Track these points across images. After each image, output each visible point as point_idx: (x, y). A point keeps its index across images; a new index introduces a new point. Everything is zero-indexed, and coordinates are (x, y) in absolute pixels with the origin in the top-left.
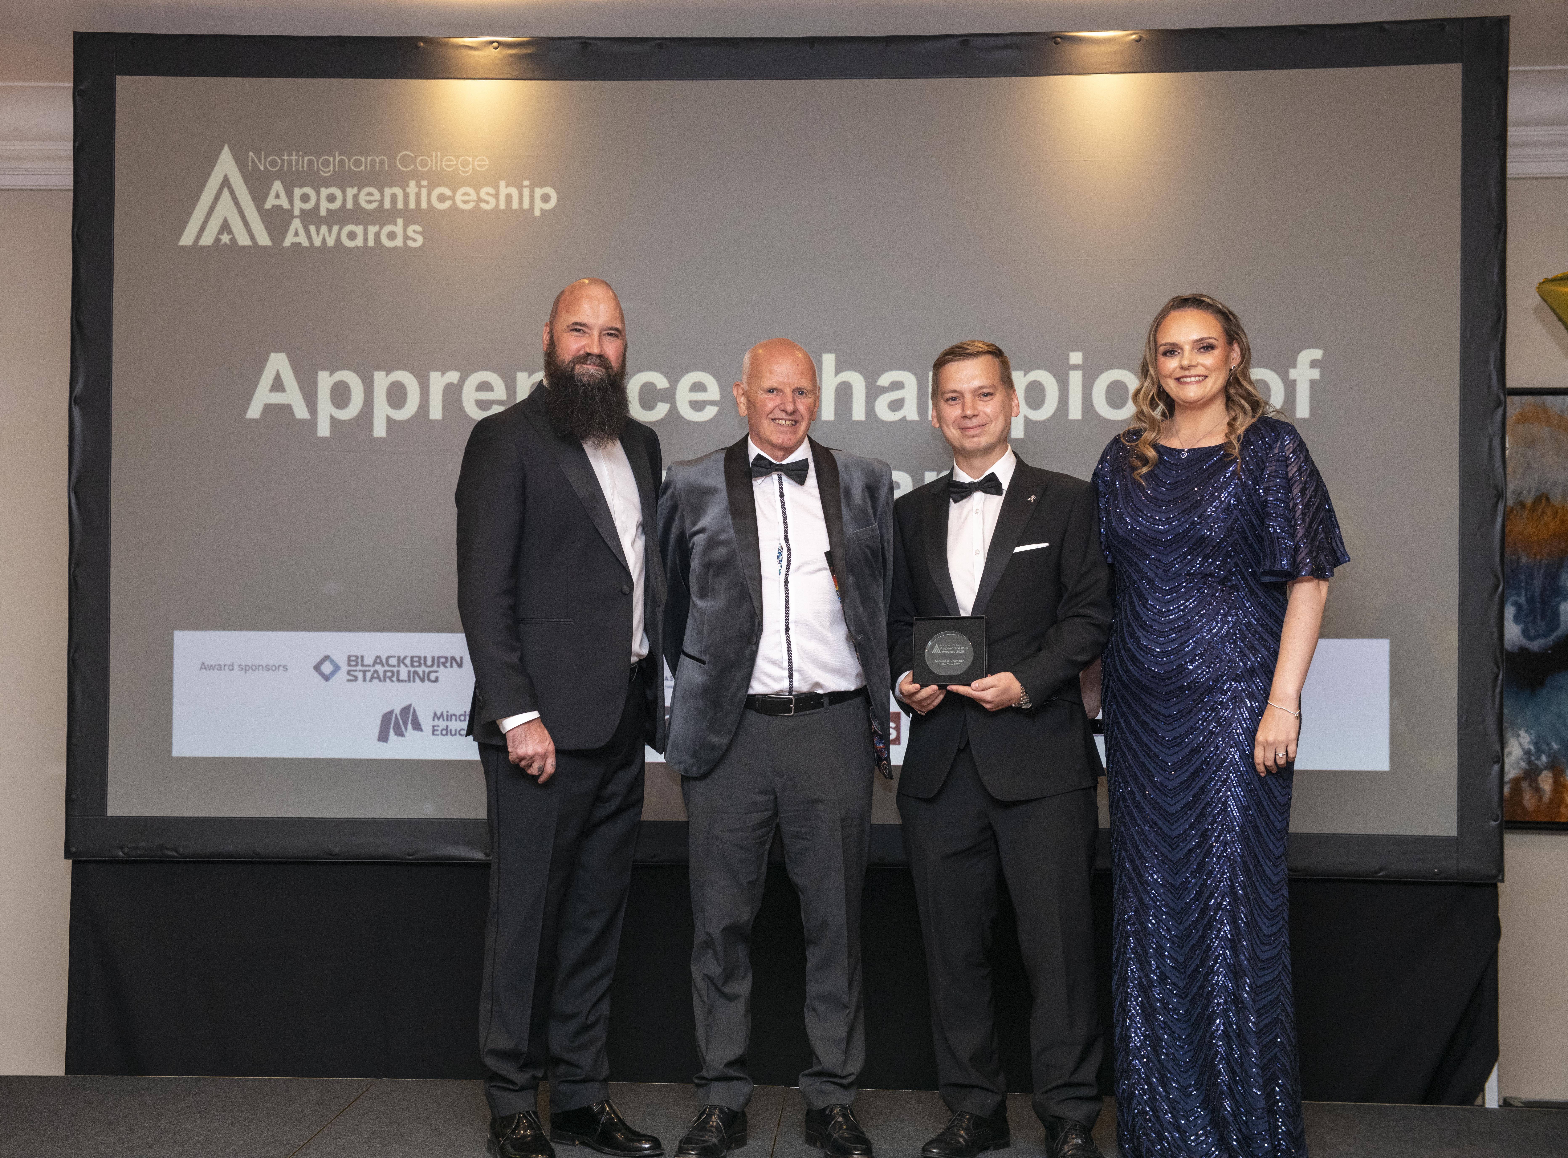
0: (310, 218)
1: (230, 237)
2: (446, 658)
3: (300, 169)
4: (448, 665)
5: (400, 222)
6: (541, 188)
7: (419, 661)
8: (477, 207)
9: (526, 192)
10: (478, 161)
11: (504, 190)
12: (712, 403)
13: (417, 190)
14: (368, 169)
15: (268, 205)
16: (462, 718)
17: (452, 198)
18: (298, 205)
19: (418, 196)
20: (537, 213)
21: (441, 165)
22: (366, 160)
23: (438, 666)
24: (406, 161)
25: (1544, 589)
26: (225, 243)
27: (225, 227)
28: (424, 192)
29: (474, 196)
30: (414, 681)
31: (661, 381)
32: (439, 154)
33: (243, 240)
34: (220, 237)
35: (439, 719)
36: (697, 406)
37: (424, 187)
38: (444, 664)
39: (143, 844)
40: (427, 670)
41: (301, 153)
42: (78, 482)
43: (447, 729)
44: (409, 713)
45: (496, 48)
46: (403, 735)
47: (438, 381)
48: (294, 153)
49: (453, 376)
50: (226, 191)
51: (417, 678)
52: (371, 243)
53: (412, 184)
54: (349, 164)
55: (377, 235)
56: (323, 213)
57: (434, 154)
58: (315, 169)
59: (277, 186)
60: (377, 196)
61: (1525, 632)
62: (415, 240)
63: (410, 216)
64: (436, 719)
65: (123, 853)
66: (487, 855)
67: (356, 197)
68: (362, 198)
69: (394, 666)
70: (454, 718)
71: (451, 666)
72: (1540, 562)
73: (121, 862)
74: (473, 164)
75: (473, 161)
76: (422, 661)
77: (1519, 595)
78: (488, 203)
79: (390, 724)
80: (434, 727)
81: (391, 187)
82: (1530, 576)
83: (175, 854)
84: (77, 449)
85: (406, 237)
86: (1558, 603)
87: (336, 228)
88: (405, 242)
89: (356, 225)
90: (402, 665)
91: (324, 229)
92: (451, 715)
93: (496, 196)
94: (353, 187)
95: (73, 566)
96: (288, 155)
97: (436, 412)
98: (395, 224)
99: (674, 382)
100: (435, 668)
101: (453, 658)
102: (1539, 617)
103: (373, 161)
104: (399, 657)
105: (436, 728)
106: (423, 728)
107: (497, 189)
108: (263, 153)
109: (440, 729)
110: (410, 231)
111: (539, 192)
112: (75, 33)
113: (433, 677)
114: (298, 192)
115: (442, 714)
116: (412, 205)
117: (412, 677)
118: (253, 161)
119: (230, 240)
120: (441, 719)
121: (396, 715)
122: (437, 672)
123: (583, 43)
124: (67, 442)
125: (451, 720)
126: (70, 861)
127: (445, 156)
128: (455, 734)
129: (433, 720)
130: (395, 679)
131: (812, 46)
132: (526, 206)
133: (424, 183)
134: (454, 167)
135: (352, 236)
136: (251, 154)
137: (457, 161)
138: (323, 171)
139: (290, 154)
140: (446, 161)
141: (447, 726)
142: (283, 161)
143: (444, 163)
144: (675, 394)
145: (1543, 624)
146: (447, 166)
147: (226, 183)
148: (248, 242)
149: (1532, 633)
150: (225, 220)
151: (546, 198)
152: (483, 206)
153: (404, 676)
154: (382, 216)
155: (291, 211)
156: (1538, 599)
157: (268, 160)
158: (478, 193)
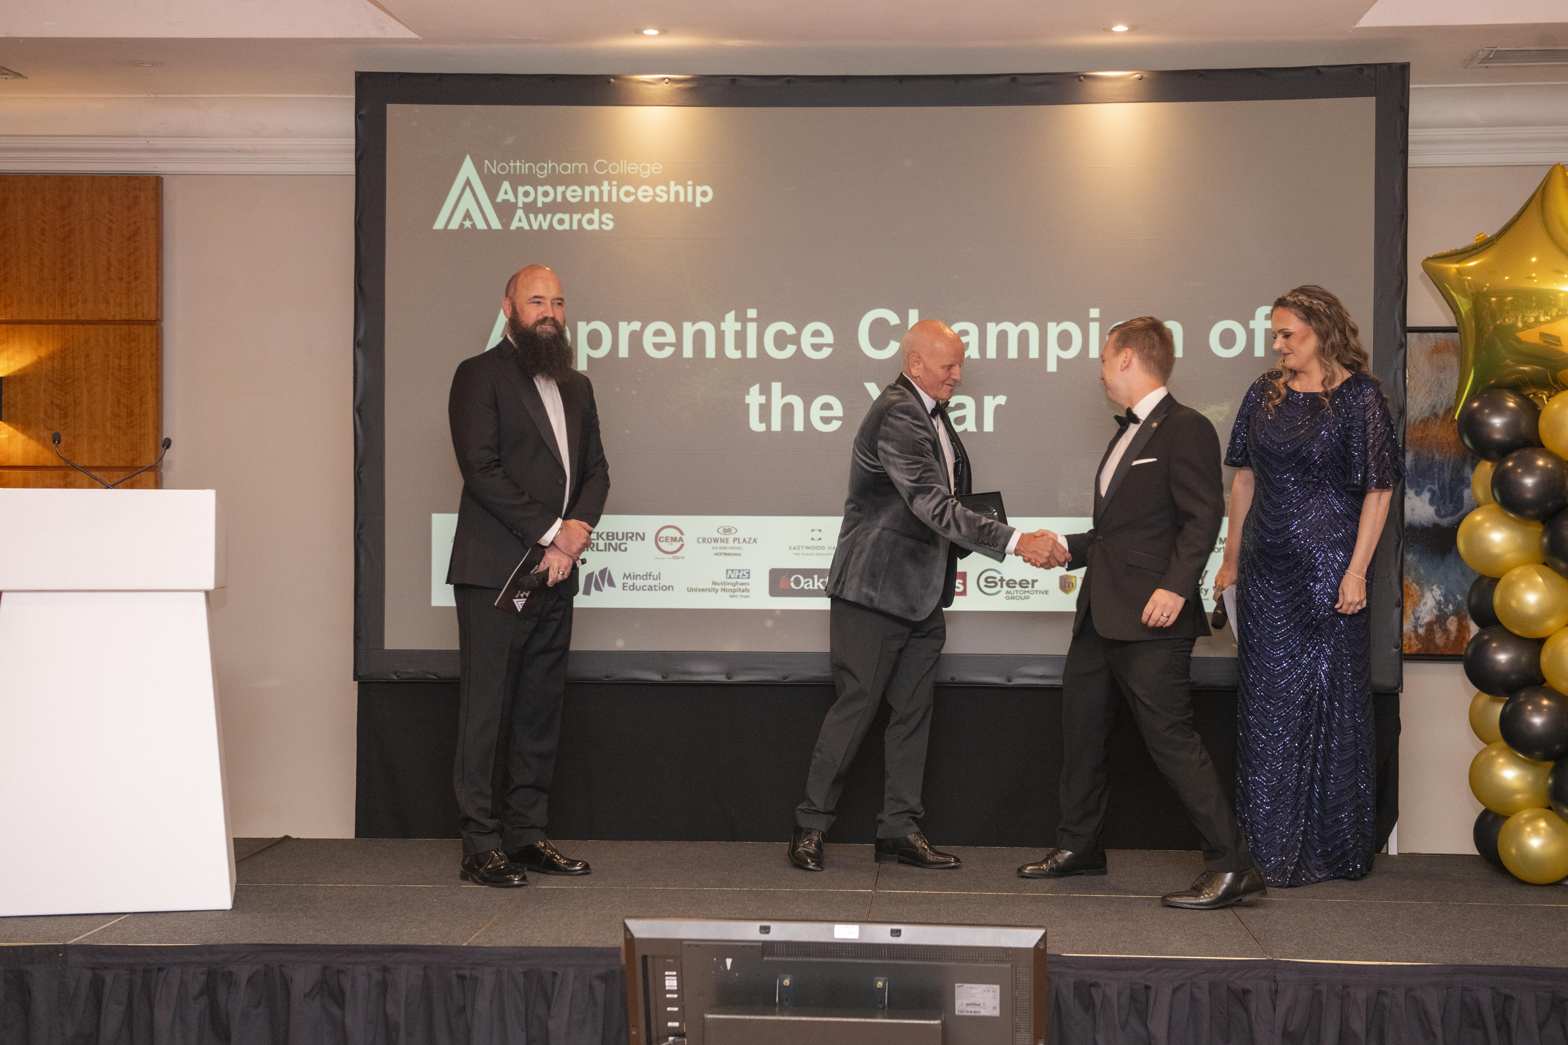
0: (531, 208)
1: (471, 223)
2: (633, 533)
3: (523, 173)
4: (634, 538)
5: (597, 211)
6: (701, 186)
7: (613, 536)
8: (654, 200)
9: (690, 189)
10: (655, 167)
11: (673, 187)
12: (828, 345)
13: (609, 188)
14: (573, 172)
15: (499, 199)
16: (645, 577)
17: (635, 194)
18: (521, 199)
19: (610, 192)
20: (698, 205)
21: (627, 169)
22: (571, 166)
23: (627, 540)
24: (601, 167)
25: (1452, 480)
26: (468, 228)
27: (468, 216)
28: (614, 189)
29: (651, 193)
30: (609, 550)
31: (790, 330)
32: (625, 161)
33: (481, 225)
34: (464, 222)
35: (627, 578)
36: (817, 347)
37: (614, 185)
38: (631, 538)
39: (411, 670)
40: (619, 542)
41: (523, 161)
42: (361, 404)
43: (633, 586)
44: (606, 574)
45: (667, 83)
46: (601, 590)
47: (625, 329)
48: (518, 161)
49: (636, 325)
50: (468, 189)
51: (611, 548)
52: (575, 227)
53: (606, 183)
54: (559, 169)
55: (580, 221)
56: (540, 205)
57: (622, 161)
58: (534, 172)
59: (506, 185)
60: (580, 192)
61: (1437, 512)
62: (607, 225)
63: (604, 207)
64: (625, 578)
65: (396, 676)
66: (664, 678)
67: (564, 193)
68: (569, 195)
69: (594, 539)
70: (638, 577)
71: (637, 540)
72: (1450, 457)
73: (395, 683)
74: (651, 169)
75: (651, 166)
76: (615, 536)
77: (1433, 484)
78: (661, 197)
79: (592, 582)
80: (624, 584)
81: (589, 185)
82: (1442, 469)
83: (435, 677)
84: (360, 380)
85: (601, 223)
86: (1462, 491)
87: (549, 216)
88: (600, 227)
89: (564, 213)
90: (600, 538)
91: (540, 217)
92: (637, 576)
93: (668, 192)
94: (561, 185)
95: (357, 465)
96: (513, 162)
97: (624, 352)
98: (593, 212)
99: (799, 330)
100: (624, 541)
101: (638, 534)
102: (1448, 500)
103: (577, 167)
104: (598, 533)
105: (625, 585)
106: (616, 584)
107: (668, 186)
108: (495, 161)
109: (628, 585)
110: (604, 219)
111: (699, 189)
112: (356, 73)
113: (623, 547)
114: (521, 190)
115: (630, 575)
116: (606, 199)
117: (608, 547)
118: (488, 167)
119: (471, 225)
120: (629, 578)
121: (596, 576)
122: (626, 544)
123: (732, 79)
124: (352, 375)
125: (636, 579)
126: (356, 682)
127: (630, 163)
128: (640, 589)
129: (624, 579)
130: (595, 549)
131: (901, 82)
132: (690, 199)
133: (614, 183)
134: (637, 171)
135: (561, 222)
136: (486, 161)
137: (639, 166)
138: (540, 174)
139: (515, 162)
140: (631, 167)
141: (634, 584)
142: (510, 167)
143: (629, 168)
144: (800, 338)
145: (1451, 505)
146: (631, 170)
147: (468, 183)
148: (485, 227)
149: (1443, 512)
150: (468, 211)
151: (704, 194)
152: (658, 199)
153: (601, 547)
154: (583, 207)
155: (516, 203)
156: (1447, 487)
157: (499, 166)
158: (654, 189)
